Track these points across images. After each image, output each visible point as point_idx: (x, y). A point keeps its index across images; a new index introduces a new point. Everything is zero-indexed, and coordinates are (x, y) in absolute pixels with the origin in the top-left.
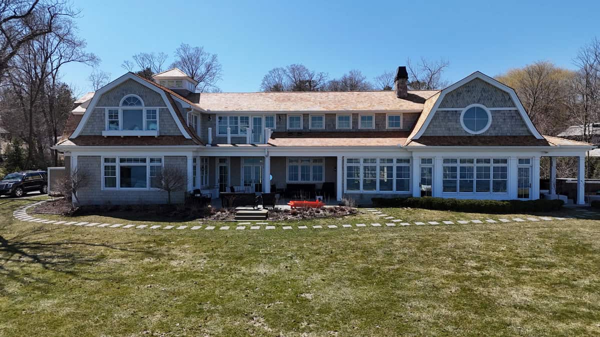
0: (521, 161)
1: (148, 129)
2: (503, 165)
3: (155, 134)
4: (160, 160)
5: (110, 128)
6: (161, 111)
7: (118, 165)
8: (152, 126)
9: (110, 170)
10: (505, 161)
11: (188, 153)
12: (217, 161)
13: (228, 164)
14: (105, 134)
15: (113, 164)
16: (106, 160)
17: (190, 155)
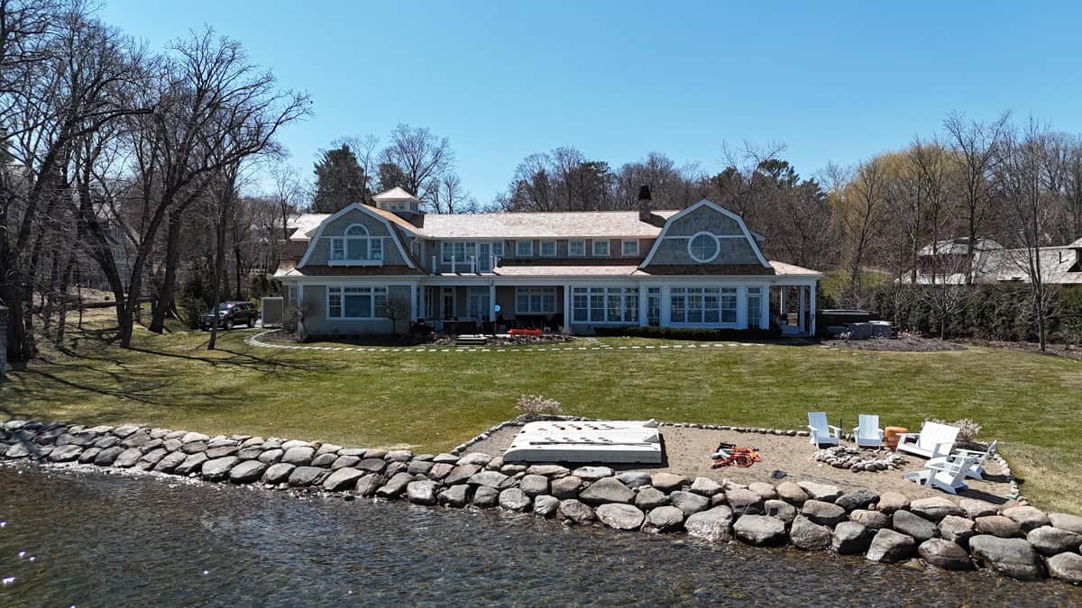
0: (751, 290)
1: (373, 259)
2: (733, 294)
3: (380, 263)
4: (384, 290)
5: (335, 258)
6: (386, 240)
7: (342, 294)
8: (376, 256)
9: (335, 300)
10: (734, 290)
11: (412, 282)
12: (442, 290)
13: (454, 294)
14: (331, 263)
15: (338, 294)
16: (331, 290)
17: (414, 285)
